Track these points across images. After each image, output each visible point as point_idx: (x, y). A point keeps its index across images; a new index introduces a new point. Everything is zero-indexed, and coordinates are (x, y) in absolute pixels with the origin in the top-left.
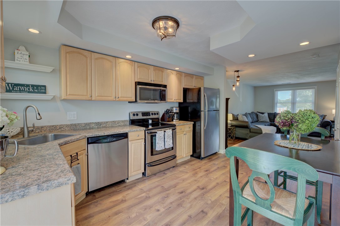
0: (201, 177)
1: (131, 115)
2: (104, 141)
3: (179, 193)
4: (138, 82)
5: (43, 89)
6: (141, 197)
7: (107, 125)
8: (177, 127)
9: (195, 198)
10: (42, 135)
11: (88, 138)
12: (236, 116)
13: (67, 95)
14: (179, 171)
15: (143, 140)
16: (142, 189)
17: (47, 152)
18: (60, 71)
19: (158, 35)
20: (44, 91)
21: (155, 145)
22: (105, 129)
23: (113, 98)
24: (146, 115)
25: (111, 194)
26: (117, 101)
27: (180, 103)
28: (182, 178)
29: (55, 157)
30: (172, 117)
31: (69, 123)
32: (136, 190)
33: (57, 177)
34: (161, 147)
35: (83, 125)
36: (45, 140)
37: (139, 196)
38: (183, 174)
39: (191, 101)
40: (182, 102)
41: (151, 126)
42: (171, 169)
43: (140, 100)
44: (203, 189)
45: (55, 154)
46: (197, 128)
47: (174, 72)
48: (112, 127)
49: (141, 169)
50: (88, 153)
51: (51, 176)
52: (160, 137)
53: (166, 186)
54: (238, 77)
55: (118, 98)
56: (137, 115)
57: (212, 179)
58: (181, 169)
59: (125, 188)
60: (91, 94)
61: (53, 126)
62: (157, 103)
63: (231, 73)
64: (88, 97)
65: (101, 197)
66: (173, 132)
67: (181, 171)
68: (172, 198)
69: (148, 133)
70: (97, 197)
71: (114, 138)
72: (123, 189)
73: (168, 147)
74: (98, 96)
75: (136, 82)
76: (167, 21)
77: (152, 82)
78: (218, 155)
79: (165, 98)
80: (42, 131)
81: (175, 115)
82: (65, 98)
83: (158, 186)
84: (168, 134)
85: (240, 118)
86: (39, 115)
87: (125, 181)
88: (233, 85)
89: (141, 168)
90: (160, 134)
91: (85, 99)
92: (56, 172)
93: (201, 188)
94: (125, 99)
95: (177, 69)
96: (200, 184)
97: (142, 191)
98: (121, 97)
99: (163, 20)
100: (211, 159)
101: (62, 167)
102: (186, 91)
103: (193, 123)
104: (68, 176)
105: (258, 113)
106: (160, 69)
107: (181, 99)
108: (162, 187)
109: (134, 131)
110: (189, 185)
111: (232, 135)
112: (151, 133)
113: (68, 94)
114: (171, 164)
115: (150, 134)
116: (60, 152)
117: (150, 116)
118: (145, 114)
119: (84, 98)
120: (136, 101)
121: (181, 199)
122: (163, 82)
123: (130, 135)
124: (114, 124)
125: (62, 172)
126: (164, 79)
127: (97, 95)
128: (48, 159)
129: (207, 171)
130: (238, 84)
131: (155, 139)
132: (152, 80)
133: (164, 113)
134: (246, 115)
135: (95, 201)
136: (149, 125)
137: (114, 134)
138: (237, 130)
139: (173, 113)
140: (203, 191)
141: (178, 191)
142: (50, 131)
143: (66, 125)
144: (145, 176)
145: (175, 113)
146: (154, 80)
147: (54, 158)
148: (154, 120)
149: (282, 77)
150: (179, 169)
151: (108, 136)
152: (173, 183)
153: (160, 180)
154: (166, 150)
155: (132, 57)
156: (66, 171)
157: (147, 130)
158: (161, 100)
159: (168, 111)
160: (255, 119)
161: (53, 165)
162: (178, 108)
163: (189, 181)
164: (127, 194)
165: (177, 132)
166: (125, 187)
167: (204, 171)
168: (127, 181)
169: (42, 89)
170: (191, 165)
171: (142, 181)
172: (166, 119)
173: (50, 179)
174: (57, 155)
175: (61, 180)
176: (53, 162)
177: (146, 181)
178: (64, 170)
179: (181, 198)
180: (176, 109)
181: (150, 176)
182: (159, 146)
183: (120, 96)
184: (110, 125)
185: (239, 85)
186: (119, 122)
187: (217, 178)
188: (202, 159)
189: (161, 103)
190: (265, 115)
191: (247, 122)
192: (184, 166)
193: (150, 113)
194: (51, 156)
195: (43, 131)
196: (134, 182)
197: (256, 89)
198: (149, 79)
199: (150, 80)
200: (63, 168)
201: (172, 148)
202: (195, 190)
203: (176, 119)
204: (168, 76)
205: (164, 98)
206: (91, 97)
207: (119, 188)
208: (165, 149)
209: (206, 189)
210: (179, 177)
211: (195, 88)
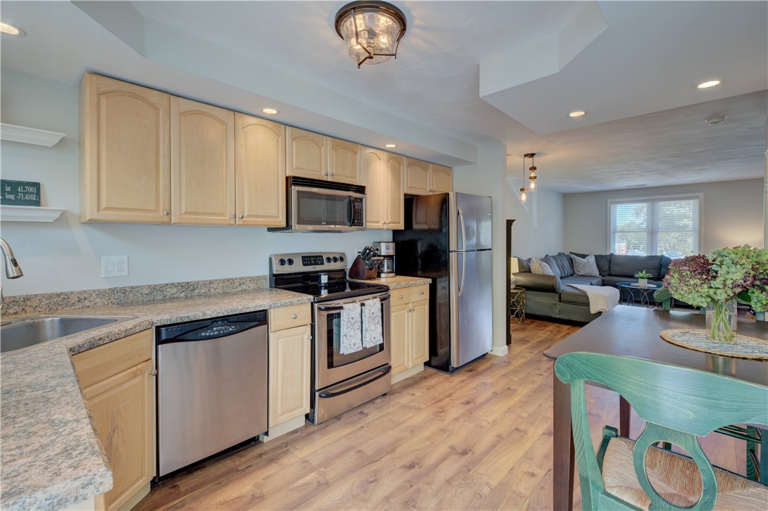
0: (457, 419)
1: (276, 263)
2: (203, 334)
3: (404, 467)
4: (294, 178)
5: (31, 193)
6: (306, 484)
7: (212, 290)
8: (391, 292)
9: (449, 482)
10: (24, 320)
11: (158, 329)
12: (525, 263)
13: (99, 210)
14: (397, 406)
15: (309, 329)
16: (306, 461)
17: (29, 379)
18: (81, 143)
19: (351, 51)
20: (33, 197)
21: (339, 340)
22: (206, 300)
23: (227, 218)
24: (313, 262)
25: (221, 480)
26: (239, 225)
27: (395, 232)
28: (408, 423)
29: (52, 395)
30: (379, 268)
31: (105, 286)
32: (291, 464)
33: (48, 475)
34: (354, 344)
35: (146, 292)
36: (31, 335)
37: (300, 482)
38: (411, 415)
39: (425, 227)
40: (403, 229)
41: (326, 291)
42: (379, 401)
43: (298, 223)
44: (464, 453)
45: (53, 383)
46: (440, 293)
47: (384, 155)
48: (225, 294)
49: (301, 406)
50: (157, 368)
51: (27, 474)
52: (350, 320)
53: (369, 448)
54: (533, 168)
55: (242, 218)
56: (291, 262)
57: (484, 424)
58: (404, 399)
59: (259, 460)
60: (167, 207)
61: (59, 295)
62: (340, 232)
63: (515, 159)
64: (160, 215)
65: (192, 489)
66: (382, 305)
67: (403, 407)
68: (388, 485)
69: (320, 309)
70: (182, 489)
71: (230, 326)
72: (256, 462)
73: (372, 345)
74: (186, 213)
75: (287, 178)
76: (375, 15)
77: (329, 179)
78: (490, 359)
79: (362, 219)
80: (28, 309)
81: (386, 261)
82: (95, 217)
83: (348, 450)
84: (370, 311)
85: (535, 267)
86: (15, 264)
87: (261, 439)
88: (522, 187)
89: (302, 404)
90: (350, 310)
91: (150, 220)
92: (45, 455)
93: (459, 450)
94: (260, 220)
95: (390, 146)
96: (456, 441)
97: (307, 466)
98: (248, 216)
99: (366, 11)
100: (474, 372)
101: (70, 434)
102: (410, 202)
103: (430, 281)
104: (86, 472)
105: (573, 256)
106: (348, 145)
107: (399, 223)
108: (360, 451)
109: (285, 305)
110: (428, 443)
111: (518, 309)
112: (328, 309)
113: (103, 205)
114: (377, 387)
115: (326, 313)
116: (69, 376)
117: (323, 264)
118: (310, 261)
119: (149, 217)
120: (288, 226)
121: (411, 486)
122: (355, 178)
123: (272, 316)
124: (231, 287)
125: (66, 452)
126: (357, 172)
127: (183, 211)
128: (26, 404)
129: (468, 403)
130: (533, 186)
131: (339, 326)
132: (329, 173)
133: (358, 258)
134: (546, 259)
135: (176, 502)
136: (321, 287)
137: (230, 314)
138: (528, 296)
139: (381, 256)
140: (464, 459)
141: (402, 464)
142: (51, 310)
143: (98, 290)
144: (313, 421)
145: (384, 256)
146: (334, 173)
147: (48, 400)
148: (333, 275)
149: (629, 171)
150: (397, 400)
151: (214, 320)
152: (386, 439)
153: (352, 433)
154: (367, 353)
155: (279, 112)
156: (81, 448)
157: (318, 302)
158: (353, 224)
159: (368, 251)
160: (568, 270)
161: (40, 426)
162: (392, 245)
163: (426, 433)
164: (267, 477)
165: (392, 304)
166: (260, 455)
167: (462, 403)
168: (266, 439)
169: (28, 193)
170: (428, 389)
171: (304, 437)
172: (364, 272)
173: (21, 486)
174: (59, 389)
175: (59, 488)
176: (42, 416)
177: (316, 436)
178: (73, 443)
179: (410, 481)
180: (388, 248)
181: (325, 423)
182: (349, 343)
183: (246, 214)
184: (220, 290)
185: (535, 189)
186: (242, 281)
187: (495, 421)
188: (452, 372)
189: (351, 231)
190: (590, 260)
191: (553, 277)
192: (411, 391)
193: (322, 256)
194: (40, 392)
195: (31, 309)
196: (283, 441)
197: (567, 198)
198: (320, 171)
199: (323, 174)
200: (71, 437)
201: (381, 347)
202: (444, 459)
203: (388, 273)
204: (368, 164)
205: (358, 220)
206: (168, 214)
207: (243, 459)
208: (365, 348)
209: (473, 454)
210: (402, 423)
211: (431, 193)
